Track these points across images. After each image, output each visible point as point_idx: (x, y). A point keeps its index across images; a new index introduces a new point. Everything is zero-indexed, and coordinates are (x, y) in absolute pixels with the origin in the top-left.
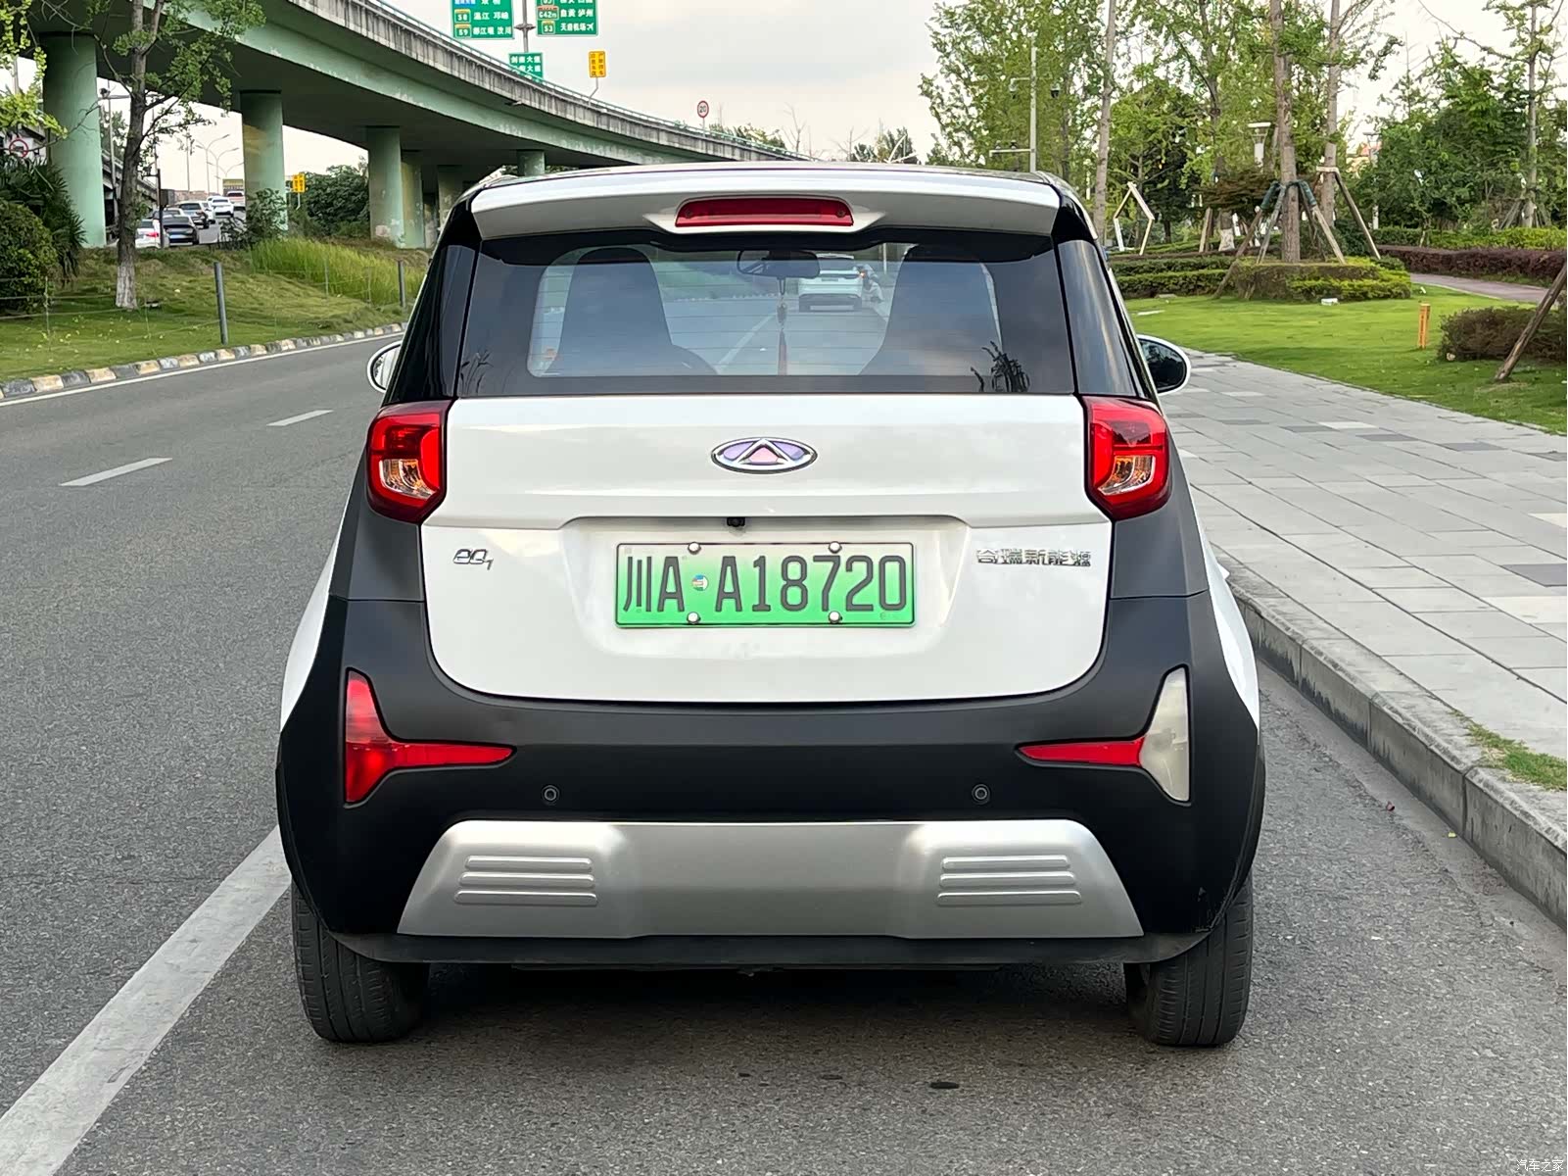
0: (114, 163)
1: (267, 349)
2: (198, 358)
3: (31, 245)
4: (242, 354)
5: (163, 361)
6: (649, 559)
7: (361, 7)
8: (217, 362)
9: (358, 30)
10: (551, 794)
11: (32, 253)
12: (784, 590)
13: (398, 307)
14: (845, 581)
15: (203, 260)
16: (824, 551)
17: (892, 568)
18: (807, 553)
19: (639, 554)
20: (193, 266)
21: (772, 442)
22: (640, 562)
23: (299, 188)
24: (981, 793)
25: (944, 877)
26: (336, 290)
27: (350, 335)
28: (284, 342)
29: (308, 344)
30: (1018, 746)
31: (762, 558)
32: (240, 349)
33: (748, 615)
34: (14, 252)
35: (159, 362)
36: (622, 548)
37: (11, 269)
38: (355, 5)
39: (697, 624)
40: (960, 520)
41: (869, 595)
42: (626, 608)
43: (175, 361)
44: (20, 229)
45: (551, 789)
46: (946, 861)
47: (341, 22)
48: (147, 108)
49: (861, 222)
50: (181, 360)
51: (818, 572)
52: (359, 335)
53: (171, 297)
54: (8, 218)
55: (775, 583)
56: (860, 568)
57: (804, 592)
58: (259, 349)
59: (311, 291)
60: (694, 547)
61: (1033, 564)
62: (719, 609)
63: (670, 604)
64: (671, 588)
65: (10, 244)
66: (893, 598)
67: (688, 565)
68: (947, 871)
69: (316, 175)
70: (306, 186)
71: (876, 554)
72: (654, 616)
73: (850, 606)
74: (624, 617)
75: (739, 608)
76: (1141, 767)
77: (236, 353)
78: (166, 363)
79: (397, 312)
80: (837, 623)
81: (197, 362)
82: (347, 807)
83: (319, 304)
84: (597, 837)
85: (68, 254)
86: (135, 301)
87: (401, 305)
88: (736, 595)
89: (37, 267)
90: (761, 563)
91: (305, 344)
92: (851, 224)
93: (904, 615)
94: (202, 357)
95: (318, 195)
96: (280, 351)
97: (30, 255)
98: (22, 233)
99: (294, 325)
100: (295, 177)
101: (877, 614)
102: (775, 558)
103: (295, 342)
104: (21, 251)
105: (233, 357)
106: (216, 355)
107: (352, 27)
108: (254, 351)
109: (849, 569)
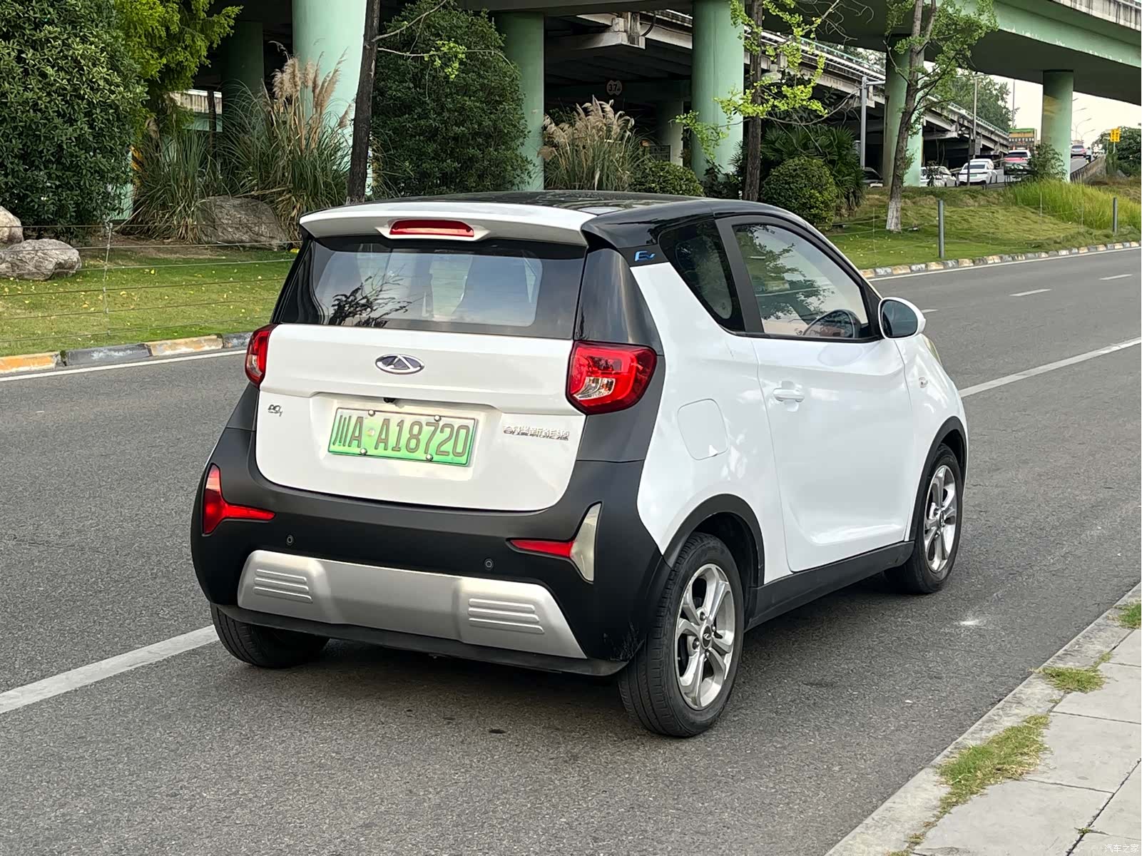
0: (976, 121)
1: (974, 262)
2: (910, 268)
3: (820, 187)
4: (950, 265)
5: (878, 270)
6: (350, 417)
7: (1131, 7)
8: (927, 271)
9: (1128, 25)
10: (290, 540)
11: (820, 193)
12: (409, 440)
13: (1111, 232)
14: (439, 437)
15: (970, 196)
16: (432, 420)
17: (463, 432)
18: (424, 420)
19: (346, 413)
20: (961, 200)
21: (405, 358)
22: (345, 418)
23: (1115, 138)
24: (489, 564)
25: (471, 609)
26: (1070, 218)
27: (1056, 253)
28: (991, 257)
29: (1013, 259)
30: (509, 540)
31: (402, 421)
32: (949, 262)
33: (389, 453)
34: (808, 192)
35: (875, 271)
36: (340, 410)
37: (805, 204)
38: (1126, 7)
39: (365, 455)
40: (495, 408)
41: (448, 447)
42: (334, 444)
43: (889, 270)
44: (813, 176)
45: (291, 537)
46: (471, 600)
47: (1112, 19)
48: (918, 90)
49: (478, 234)
50: (895, 269)
51: (427, 430)
52: (1064, 252)
53: (931, 223)
54: (806, 169)
55: (405, 435)
56: (447, 430)
57: (418, 441)
58: (967, 263)
59: (1048, 219)
60: (371, 412)
61: (535, 437)
62: (376, 448)
63: (355, 443)
64: (357, 434)
65: (805, 186)
66: (459, 449)
67: (368, 422)
68: (472, 606)
69: (1130, 129)
70: (1121, 137)
71: (457, 423)
72: (346, 449)
73: (439, 452)
74: (332, 448)
75: (386, 449)
76: (569, 558)
77: (944, 264)
78: (881, 271)
79: (1107, 236)
80: (430, 461)
81: (909, 271)
82: (203, 535)
83: (1047, 227)
84: (312, 566)
85: (853, 193)
86: (899, 226)
87: (1114, 230)
88: (386, 442)
89: (822, 203)
90: (401, 424)
91: (1010, 259)
92: (472, 236)
93: (463, 459)
94: (914, 267)
95: (1130, 144)
96: (987, 264)
97: (818, 195)
98: (814, 179)
99: (1014, 244)
100: (1113, 131)
101: (450, 458)
102: (409, 420)
103: (1001, 258)
104: (812, 191)
105: (942, 267)
106: (926, 266)
107: (1122, 22)
108: (962, 264)
109: (442, 431)
